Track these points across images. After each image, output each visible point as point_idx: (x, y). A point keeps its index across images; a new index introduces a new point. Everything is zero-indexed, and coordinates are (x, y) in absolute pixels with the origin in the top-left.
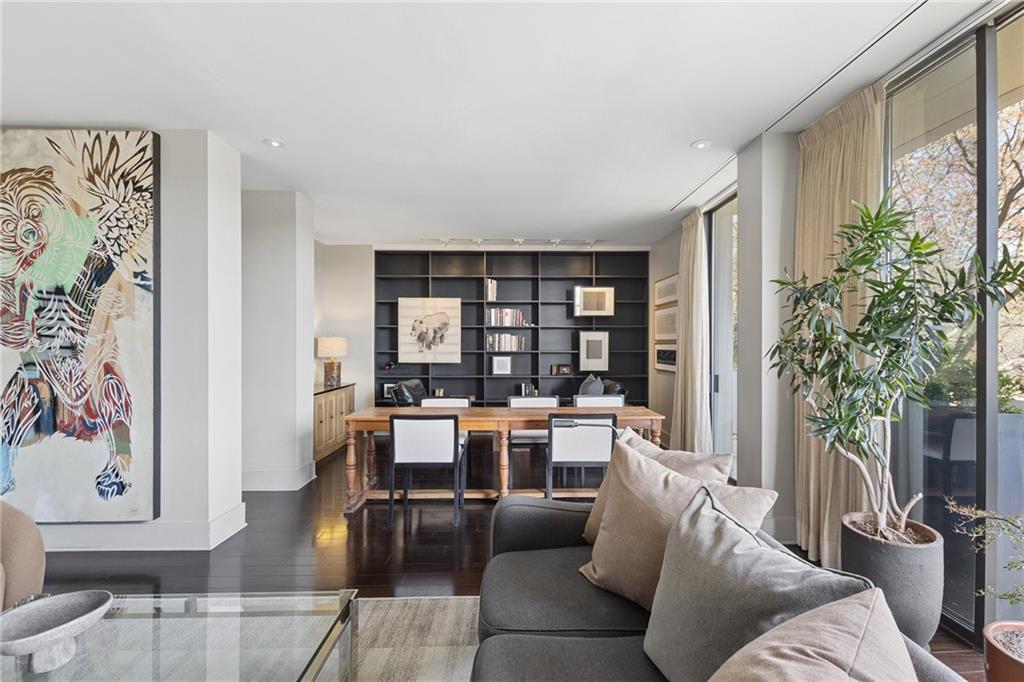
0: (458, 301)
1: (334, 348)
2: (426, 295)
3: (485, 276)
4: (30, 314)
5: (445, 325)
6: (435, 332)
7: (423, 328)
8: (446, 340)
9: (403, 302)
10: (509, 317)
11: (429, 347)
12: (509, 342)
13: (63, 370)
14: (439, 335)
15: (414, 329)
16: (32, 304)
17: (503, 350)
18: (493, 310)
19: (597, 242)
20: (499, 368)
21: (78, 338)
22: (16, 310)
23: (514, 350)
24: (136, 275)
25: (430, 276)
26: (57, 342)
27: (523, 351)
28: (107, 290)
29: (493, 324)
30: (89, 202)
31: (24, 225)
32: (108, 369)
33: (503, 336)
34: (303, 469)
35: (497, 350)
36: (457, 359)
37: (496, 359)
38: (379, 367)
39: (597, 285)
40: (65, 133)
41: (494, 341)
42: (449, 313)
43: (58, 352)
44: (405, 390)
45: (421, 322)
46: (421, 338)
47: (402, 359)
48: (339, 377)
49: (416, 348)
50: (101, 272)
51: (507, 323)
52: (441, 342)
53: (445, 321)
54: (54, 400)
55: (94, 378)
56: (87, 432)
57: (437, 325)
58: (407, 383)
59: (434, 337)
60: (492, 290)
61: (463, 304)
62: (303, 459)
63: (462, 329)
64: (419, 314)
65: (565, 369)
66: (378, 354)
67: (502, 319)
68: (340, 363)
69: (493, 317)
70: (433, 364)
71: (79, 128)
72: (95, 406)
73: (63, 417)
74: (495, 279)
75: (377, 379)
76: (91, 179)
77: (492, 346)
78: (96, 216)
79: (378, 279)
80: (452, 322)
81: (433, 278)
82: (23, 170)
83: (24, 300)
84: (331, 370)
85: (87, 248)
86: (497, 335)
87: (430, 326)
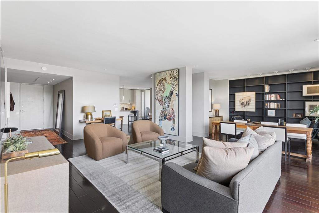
0: (254, 93)
1: (217, 107)
2: (244, 91)
3: (264, 84)
4: (164, 101)
5: (250, 100)
6: (247, 102)
7: (243, 101)
8: (250, 105)
9: (237, 94)
10: (273, 97)
11: (245, 107)
12: (274, 105)
13: (167, 109)
14: (248, 103)
15: (240, 102)
16: (164, 99)
17: (271, 108)
18: (267, 95)
19: (311, 68)
20: (270, 114)
21: (169, 104)
22: (162, 100)
23: (276, 108)
24: (176, 94)
25: (245, 86)
26: (167, 105)
27: (279, 108)
28: (172, 96)
29: (267, 99)
30: (170, 82)
31: (163, 87)
32: (172, 110)
33: (271, 103)
34: (206, 133)
35: (269, 108)
36: (254, 110)
37: (269, 111)
38: (230, 112)
39: (314, 84)
40: (167, 72)
41: (267, 105)
42: (251, 96)
43: (167, 107)
44: (235, 118)
45: (242, 100)
46: (242, 104)
47: (236, 110)
48: (218, 114)
49: (241, 107)
50: (172, 93)
51: (273, 99)
52: (249, 105)
53: (250, 99)
54: (166, 114)
55: (171, 111)
56: (170, 120)
57: (247, 100)
58: (236, 116)
59: (246, 104)
60: (267, 88)
61: (256, 94)
62: (206, 131)
63: (256, 101)
64: (242, 97)
65: (299, 115)
66: (230, 108)
67: (271, 98)
68: (219, 111)
69: (267, 97)
70: (246, 112)
71: (169, 70)
72: (171, 115)
73: (167, 117)
74: (268, 85)
75: (229, 115)
76: (170, 78)
77: (267, 106)
78: (171, 84)
79: (229, 88)
80: (252, 99)
81: (246, 87)
82: (163, 78)
83: (163, 98)
84: (217, 112)
85: (170, 90)
86: (269, 103)
87: (245, 101)
